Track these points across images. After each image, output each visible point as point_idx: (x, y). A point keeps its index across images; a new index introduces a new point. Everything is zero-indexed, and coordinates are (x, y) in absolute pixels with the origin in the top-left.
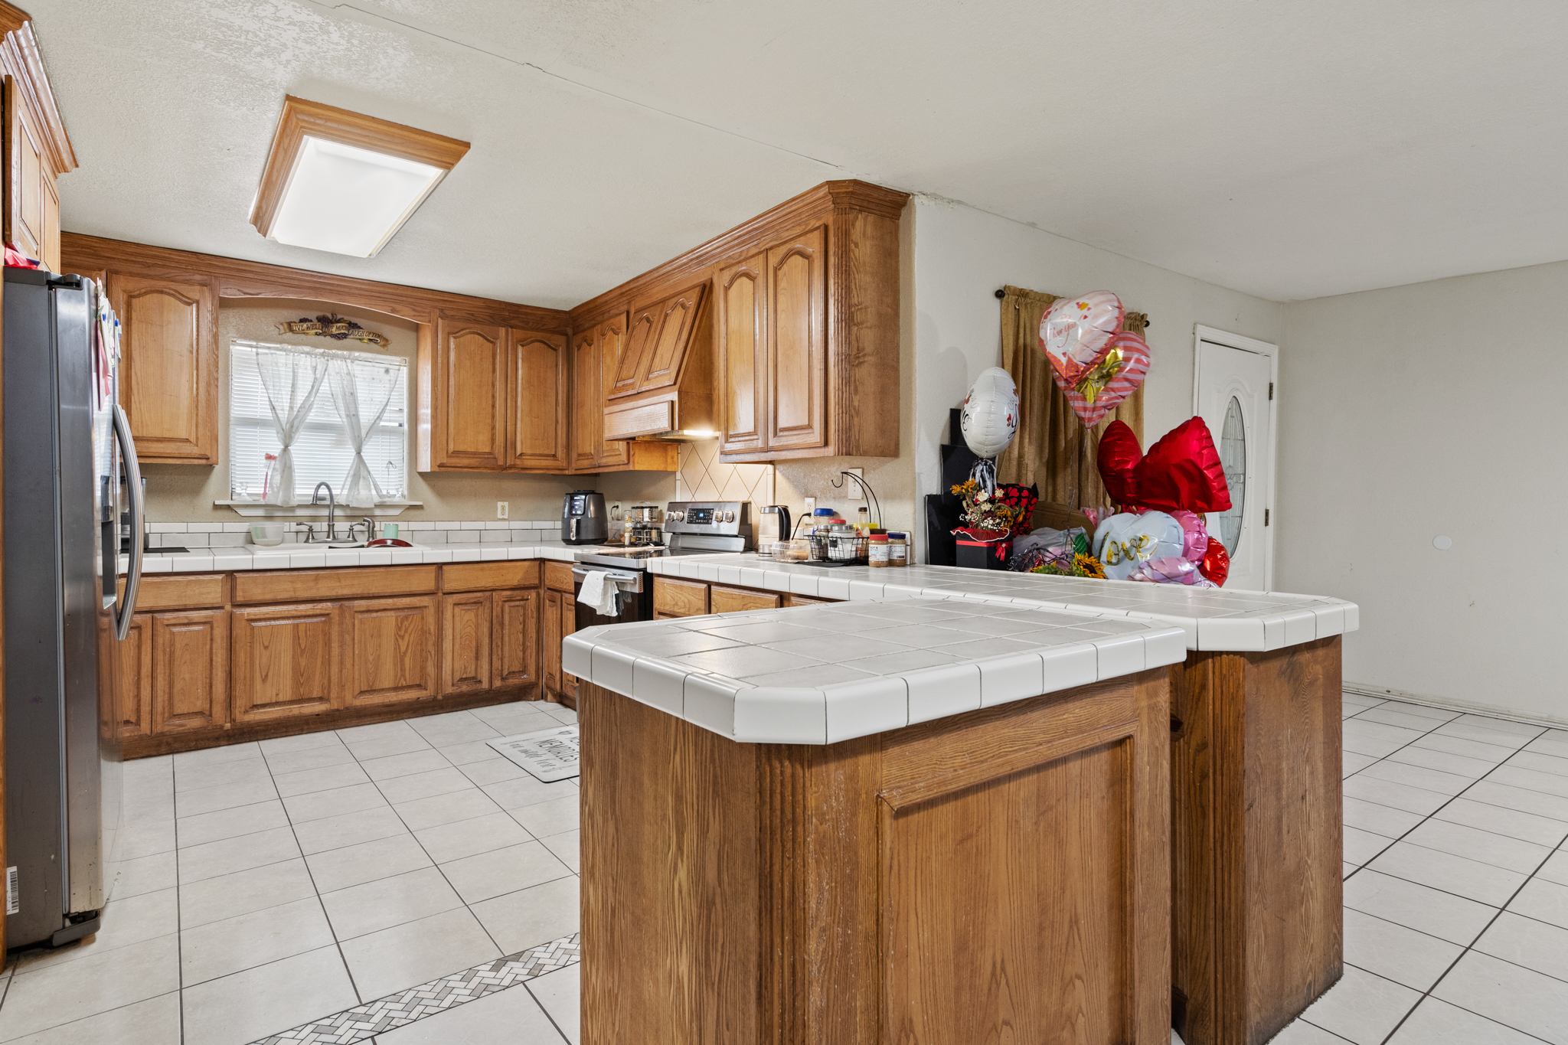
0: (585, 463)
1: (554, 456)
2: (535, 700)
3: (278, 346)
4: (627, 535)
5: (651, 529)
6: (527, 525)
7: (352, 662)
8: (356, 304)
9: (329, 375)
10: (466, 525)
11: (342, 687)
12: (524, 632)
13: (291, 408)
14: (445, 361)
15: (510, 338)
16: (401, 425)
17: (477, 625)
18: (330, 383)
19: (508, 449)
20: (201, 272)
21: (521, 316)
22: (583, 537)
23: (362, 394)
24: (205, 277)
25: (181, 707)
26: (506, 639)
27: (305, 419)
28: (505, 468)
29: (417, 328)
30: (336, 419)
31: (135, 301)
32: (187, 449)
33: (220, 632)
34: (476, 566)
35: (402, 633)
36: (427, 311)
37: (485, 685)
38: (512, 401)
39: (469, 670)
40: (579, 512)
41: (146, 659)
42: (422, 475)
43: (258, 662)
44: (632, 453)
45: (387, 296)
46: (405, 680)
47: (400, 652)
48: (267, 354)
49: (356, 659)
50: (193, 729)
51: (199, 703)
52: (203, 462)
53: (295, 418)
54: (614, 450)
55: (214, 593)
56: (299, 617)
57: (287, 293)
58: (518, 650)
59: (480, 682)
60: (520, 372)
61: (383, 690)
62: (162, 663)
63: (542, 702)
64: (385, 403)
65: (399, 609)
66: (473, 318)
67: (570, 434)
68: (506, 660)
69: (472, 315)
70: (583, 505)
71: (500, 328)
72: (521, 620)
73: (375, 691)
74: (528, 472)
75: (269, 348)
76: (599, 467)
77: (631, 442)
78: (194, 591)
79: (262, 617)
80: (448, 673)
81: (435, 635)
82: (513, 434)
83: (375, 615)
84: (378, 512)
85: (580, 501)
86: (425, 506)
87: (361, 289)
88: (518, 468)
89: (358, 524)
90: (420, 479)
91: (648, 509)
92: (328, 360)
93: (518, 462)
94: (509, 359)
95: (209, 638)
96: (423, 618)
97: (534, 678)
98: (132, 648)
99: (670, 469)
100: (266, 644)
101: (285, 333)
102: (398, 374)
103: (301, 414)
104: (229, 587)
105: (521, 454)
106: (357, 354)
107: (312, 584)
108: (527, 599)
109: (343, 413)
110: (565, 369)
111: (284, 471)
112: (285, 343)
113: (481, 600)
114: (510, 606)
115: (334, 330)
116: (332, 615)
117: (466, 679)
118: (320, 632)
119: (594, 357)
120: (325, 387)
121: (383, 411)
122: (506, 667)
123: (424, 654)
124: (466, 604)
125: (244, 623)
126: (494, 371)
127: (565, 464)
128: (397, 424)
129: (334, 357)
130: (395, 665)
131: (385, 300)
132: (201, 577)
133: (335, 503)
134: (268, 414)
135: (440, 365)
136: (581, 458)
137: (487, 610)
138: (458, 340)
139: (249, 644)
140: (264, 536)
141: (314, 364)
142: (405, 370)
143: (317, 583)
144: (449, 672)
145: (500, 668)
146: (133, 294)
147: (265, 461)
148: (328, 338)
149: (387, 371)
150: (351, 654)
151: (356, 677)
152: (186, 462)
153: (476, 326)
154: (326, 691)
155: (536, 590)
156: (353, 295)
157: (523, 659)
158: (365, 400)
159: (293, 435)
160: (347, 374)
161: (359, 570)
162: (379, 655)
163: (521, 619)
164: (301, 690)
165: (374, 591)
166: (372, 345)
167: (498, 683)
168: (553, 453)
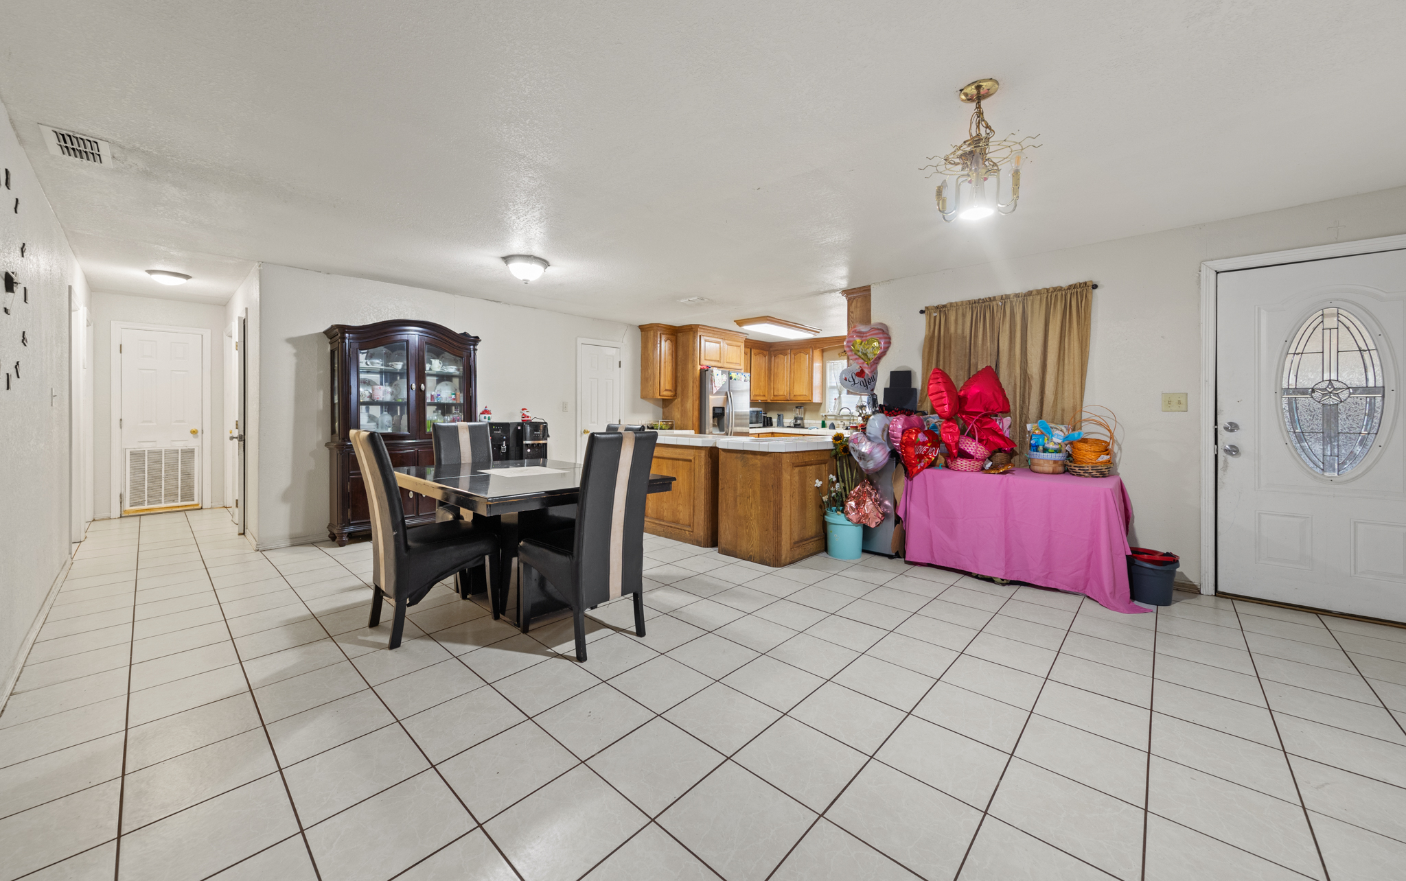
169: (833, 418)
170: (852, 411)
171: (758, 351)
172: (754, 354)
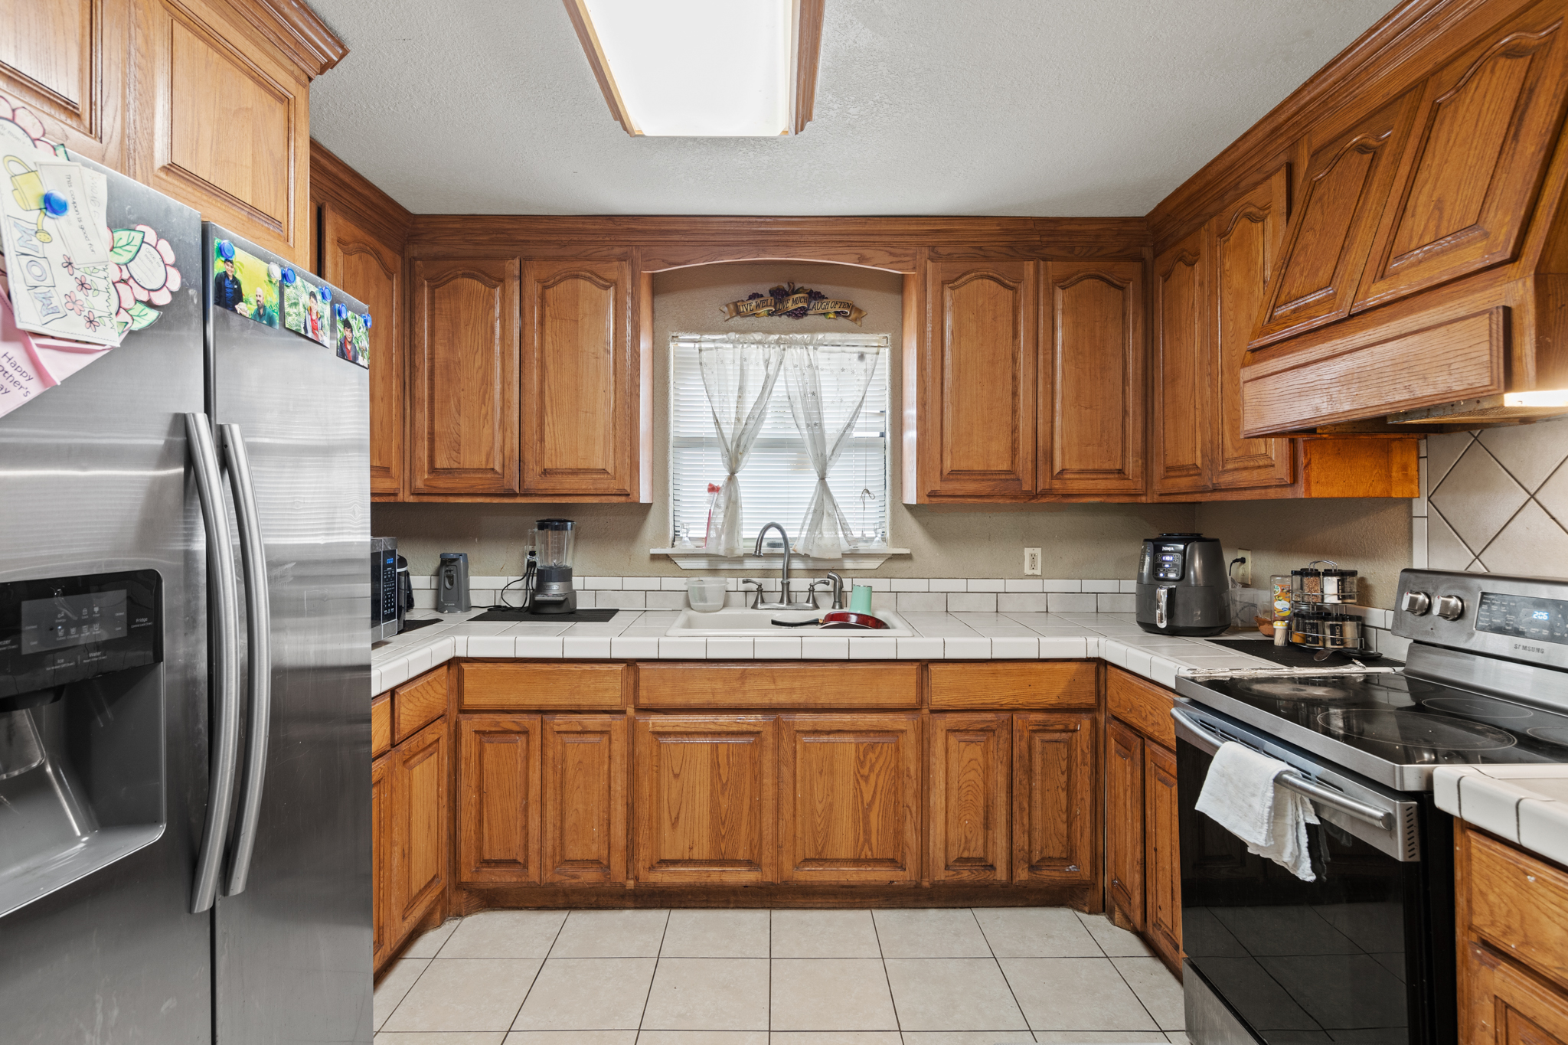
0: (1184, 483)
1: (1121, 472)
2: (1090, 913)
3: (725, 336)
4: (1279, 626)
5: (1343, 618)
6: (1073, 585)
7: (792, 810)
8: (810, 257)
9: (785, 370)
10: (976, 585)
11: (779, 848)
12: (1069, 788)
13: (738, 419)
14: (938, 327)
15: (1042, 278)
16: (882, 435)
17: (986, 769)
18: (786, 382)
19: (1040, 463)
20: (619, 243)
21: (1060, 239)
22: (1181, 623)
23: (827, 394)
24: (625, 249)
25: (575, 851)
26: (1037, 796)
27: (756, 435)
28: (1034, 495)
29: (898, 285)
30: (793, 433)
31: (549, 292)
32: (604, 484)
33: (619, 746)
34: (984, 667)
35: (865, 771)
36: (911, 252)
37: (1001, 874)
38: (1045, 383)
39: (973, 845)
40: (1172, 576)
41: (535, 777)
42: (909, 507)
43: (666, 797)
44: (1302, 460)
45: (852, 238)
46: (871, 849)
47: (862, 802)
48: (711, 349)
49: (799, 807)
50: (588, 884)
51: (594, 848)
52: (623, 499)
53: (742, 433)
54: (1252, 457)
55: (610, 690)
56: (719, 734)
57: (721, 255)
58: (1059, 820)
59: (992, 867)
60: (1059, 334)
61: (837, 860)
62: (552, 785)
63: (1102, 919)
64: (857, 404)
65: (861, 732)
66: (982, 253)
67: (1150, 433)
68: (1037, 835)
69: (980, 248)
70: (1179, 562)
71: (1025, 263)
72: (1064, 767)
73: (826, 860)
74: (1074, 500)
75: (714, 341)
76: (1215, 490)
77: (1301, 440)
78: (589, 686)
79: (670, 729)
80: (938, 846)
81: (917, 779)
82: (1049, 440)
83: (824, 738)
84: (849, 564)
85: (1172, 553)
86: (914, 555)
87: (815, 233)
88: (1056, 495)
89: (821, 582)
90: (907, 515)
91: (1335, 579)
92: (784, 350)
93: (1057, 484)
94: (1041, 312)
95: (607, 755)
96: (897, 749)
97: (1088, 873)
98: (519, 761)
99: (1397, 492)
100: (677, 771)
101: (732, 317)
102: (876, 360)
103: (750, 427)
104: (631, 681)
105: (1062, 472)
106: (820, 336)
107: (736, 684)
108: (1075, 731)
109: (802, 423)
110: (1140, 320)
111: (727, 508)
112: (732, 331)
113: (994, 726)
114: (1043, 741)
115: (790, 306)
116: (763, 734)
117: (968, 860)
118: (748, 760)
119: (1201, 284)
120: (779, 389)
121: (856, 415)
122: (1037, 847)
123: (900, 809)
124: (967, 731)
125: (649, 737)
126: (1015, 335)
127: (1139, 485)
128: (878, 434)
129: (791, 344)
130: (855, 822)
131: (850, 244)
132: (597, 667)
133: (792, 552)
134: (708, 430)
135: (929, 335)
136: (1172, 474)
137: (1004, 745)
138: (957, 291)
139: (655, 768)
140: (703, 599)
141: (767, 357)
142: (886, 353)
143: (743, 683)
144: (940, 845)
145: (1026, 848)
146: (547, 284)
147: (707, 494)
148: (784, 317)
149: (862, 357)
150: (791, 799)
151: (799, 834)
152: (604, 500)
153: (987, 265)
154: (756, 852)
155: (1090, 715)
156: (806, 244)
157: (1069, 837)
158: (833, 402)
159: (740, 457)
160: (809, 367)
161: (802, 666)
162: (831, 805)
163: (1064, 764)
164: (723, 846)
165: (823, 700)
166: (841, 320)
167: (1022, 875)
168: (1118, 466)
169: (703, 564)
170: (789, 535)
171: (359, 233)
172: (340, 242)
